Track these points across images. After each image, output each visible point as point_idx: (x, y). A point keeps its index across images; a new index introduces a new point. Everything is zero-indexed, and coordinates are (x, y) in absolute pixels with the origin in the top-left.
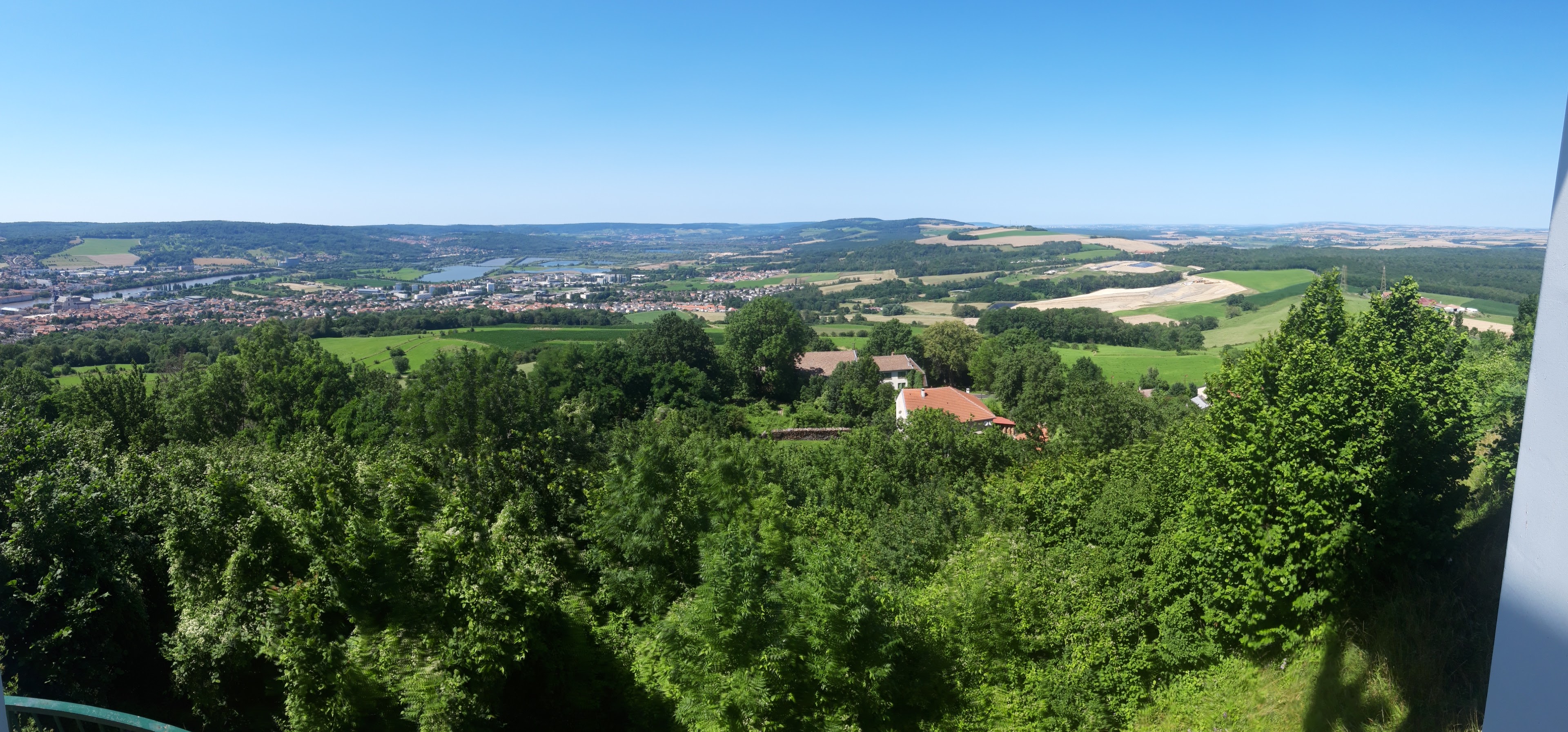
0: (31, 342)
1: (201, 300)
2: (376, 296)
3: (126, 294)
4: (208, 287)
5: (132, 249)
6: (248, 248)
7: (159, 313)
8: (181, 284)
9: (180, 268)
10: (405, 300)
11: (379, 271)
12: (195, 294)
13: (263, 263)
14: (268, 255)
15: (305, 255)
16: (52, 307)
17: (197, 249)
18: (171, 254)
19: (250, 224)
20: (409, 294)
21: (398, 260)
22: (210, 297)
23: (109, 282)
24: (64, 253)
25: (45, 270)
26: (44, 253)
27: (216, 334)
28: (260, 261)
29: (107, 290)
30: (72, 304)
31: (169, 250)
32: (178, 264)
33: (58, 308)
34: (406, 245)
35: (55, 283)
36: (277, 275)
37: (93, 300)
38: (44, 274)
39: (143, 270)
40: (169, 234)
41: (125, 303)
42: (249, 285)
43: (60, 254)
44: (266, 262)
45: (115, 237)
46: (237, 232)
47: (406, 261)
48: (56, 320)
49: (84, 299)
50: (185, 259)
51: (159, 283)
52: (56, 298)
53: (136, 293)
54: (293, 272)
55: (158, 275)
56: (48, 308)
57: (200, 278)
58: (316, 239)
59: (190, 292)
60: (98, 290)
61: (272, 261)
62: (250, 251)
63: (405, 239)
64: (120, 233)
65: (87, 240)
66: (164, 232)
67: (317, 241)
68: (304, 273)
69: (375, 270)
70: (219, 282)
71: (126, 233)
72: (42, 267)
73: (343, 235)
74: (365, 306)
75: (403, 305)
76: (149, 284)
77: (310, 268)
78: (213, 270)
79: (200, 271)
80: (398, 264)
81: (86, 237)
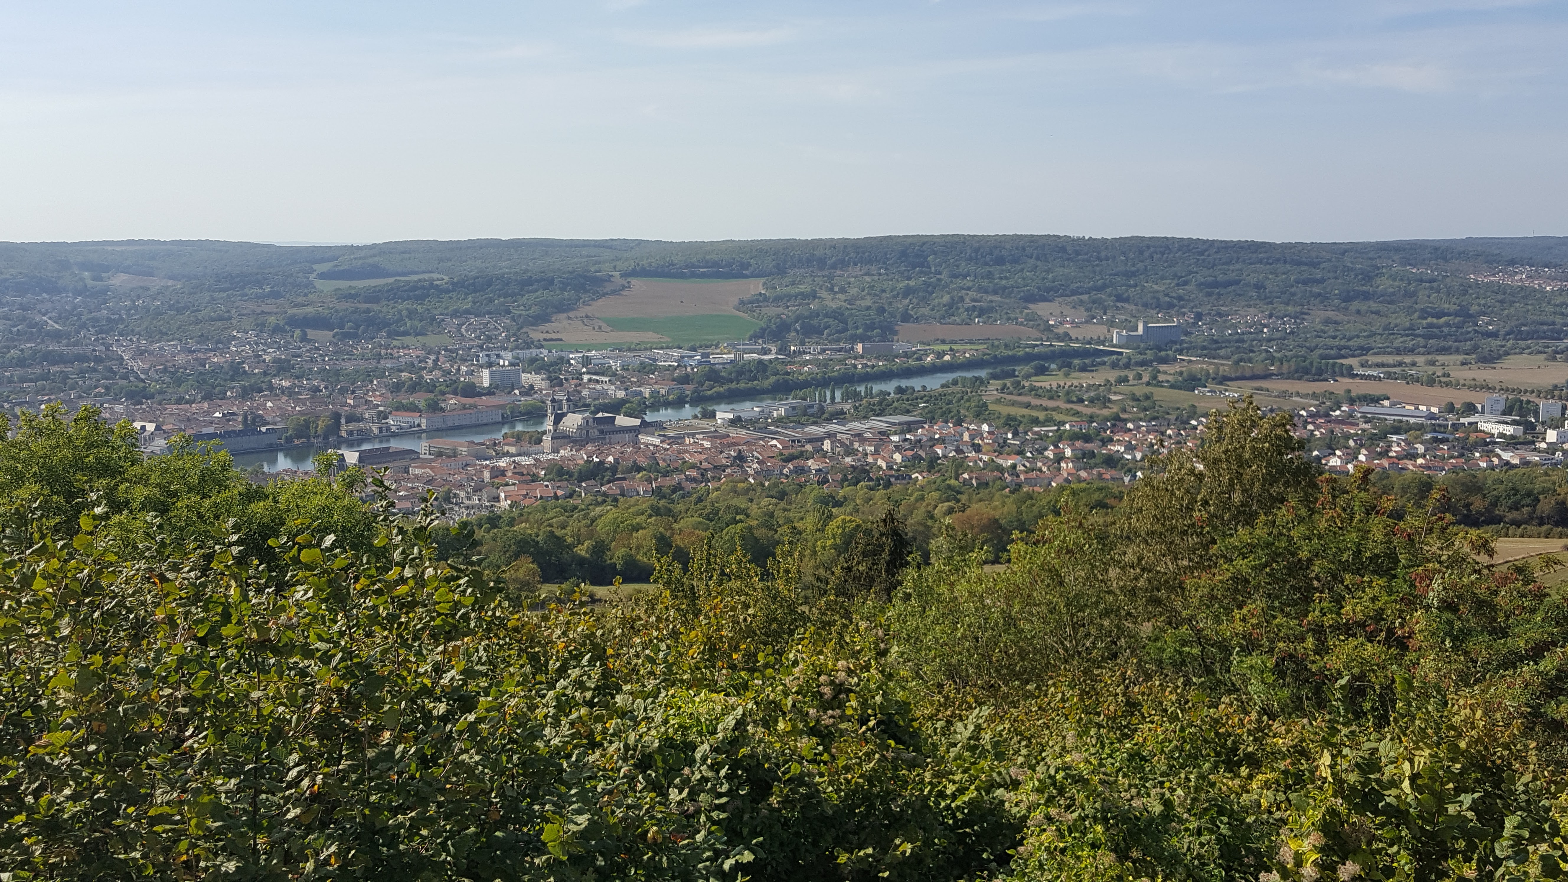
0: (494, 521)
1: (909, 427)
2: (1420, 427)
3: (723, 415)
4: (930, 398)
5: (742, 302)
6: (1031, 299)
7: (802, 455)
8: (861, 389)
9: (859, 347)
10: (1511, 443)
11: (1433, 363)
12: (895, 412)
13: (1066, 337)
14: (1080, 315)
15: (1199, 316)
16: (547, 439)
17: (902, 304)
18: (837, 315)
19: (1033, 240)
20: (1530, 427)
21: (1494, 335)
22: (932, 420)
23: (685, 379)
24: (584, 310)
25: (534, 352)
26: (534, 310)
27: (950, 511)
28: (1060, 331)
29: (679, 403)
30: (595, 433)
31: (833, 305)
32: (854, 339)
33: (561, 438)
34: (1525, 294)
35: (555, 382)
36: (1114, 366)
37: (644, 424)
38: (533, 361)
39: (766, 352)
40: (834, 267)
41: (723, 431)
42: (1032, 389)
43: (571, 314)
44: (1073, 334)
45: (703, 276)
46: (1000, 261)
47: (1520, 336)
48: (559, 472)
49: (622, 420)
50: (871, 327)
51: (805, 385)
52: (558, 419)
53: (751, 409)
54: (1164, 361)
55: (806, 363)
56: (539, 441)
57: (908, 373)
58: (1232, 276)
59: (882, 408)
60: (658, 403)
61: (1095, 331)
62: (1041, 309)
63: (1521, 277)
64: (716, 264)
65: (634, 281)
66: (822, 263)
67: (1237, 282)
68: (1199, 365)
69: (1420, 360)
70: (955, 383)
71: (729, 265)
72: (528, 345)
73: (1315, 265)
74: (1384, 454)
75: (1506, 456)
76: (783, 388)
77: (1212, 348)
78: (940, 355)
79: (906, 355)
80: (1495, 343)
81: (634, 273)
